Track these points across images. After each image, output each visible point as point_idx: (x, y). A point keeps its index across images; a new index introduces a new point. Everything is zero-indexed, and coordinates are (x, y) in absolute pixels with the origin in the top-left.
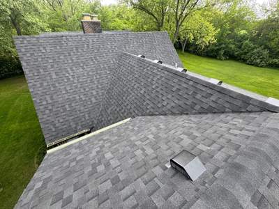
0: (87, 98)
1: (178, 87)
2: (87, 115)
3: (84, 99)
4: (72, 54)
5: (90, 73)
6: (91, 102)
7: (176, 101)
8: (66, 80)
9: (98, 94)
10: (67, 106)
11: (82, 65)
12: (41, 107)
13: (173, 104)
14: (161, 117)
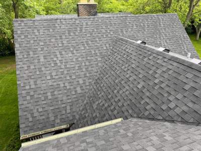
0: (72, 87)
3: (68, 87)
4: (64, 37)
5: (80, 59)
8: (53, 65)
11: (72, 49)
14: (166, 123)
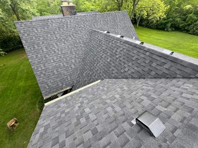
0: (68, 65)
1: (136, 57)
2: (69, 78)
3: (66, 66)
4: (56, 33)
5: (70, 47)
6: (71, 68)
7: (136, 68)
8: (53, 53)
9: (76, 62)
10: (55, 71)
11: (63, 41)
12: (38, 72)
13: (133, 70)
14: (124, 79)
